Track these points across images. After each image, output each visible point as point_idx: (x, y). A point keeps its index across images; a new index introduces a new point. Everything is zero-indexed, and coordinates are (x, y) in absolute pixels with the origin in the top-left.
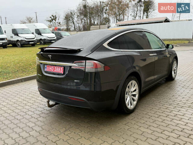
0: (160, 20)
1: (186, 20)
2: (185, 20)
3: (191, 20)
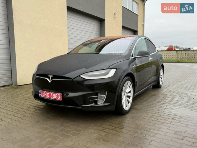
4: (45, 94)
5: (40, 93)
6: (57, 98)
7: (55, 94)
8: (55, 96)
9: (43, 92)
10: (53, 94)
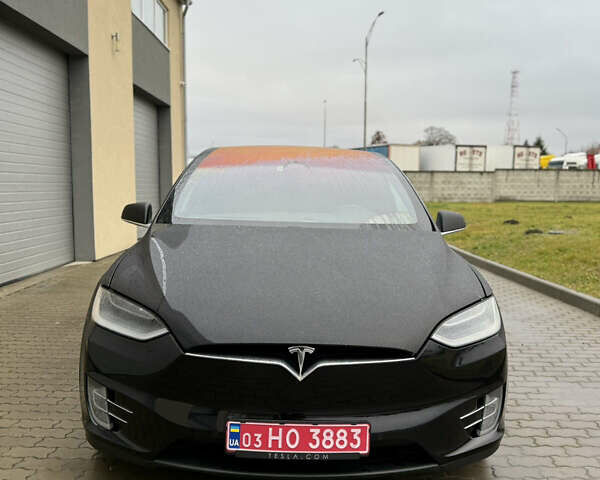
4: (271, 438)
5: (234, 436)
6: (348, 447)
7: (335, 430)
8: (335, 438)
9: (252, 431)
10: (322, 429)
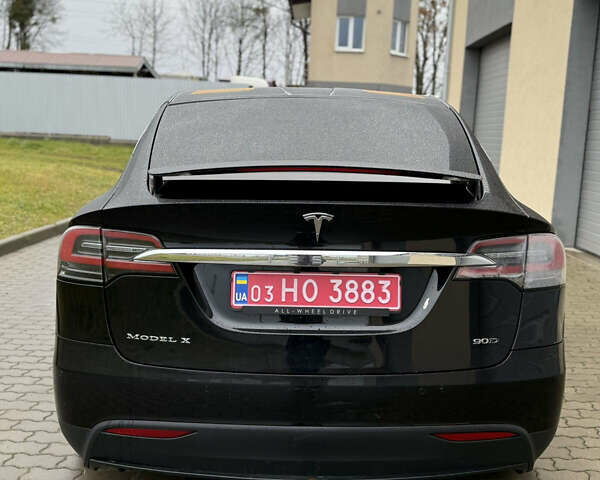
0: (112, 64)
1: (192, 78)
2: (186, 78)
3: (228, 81)
